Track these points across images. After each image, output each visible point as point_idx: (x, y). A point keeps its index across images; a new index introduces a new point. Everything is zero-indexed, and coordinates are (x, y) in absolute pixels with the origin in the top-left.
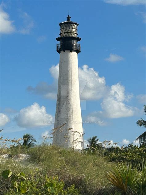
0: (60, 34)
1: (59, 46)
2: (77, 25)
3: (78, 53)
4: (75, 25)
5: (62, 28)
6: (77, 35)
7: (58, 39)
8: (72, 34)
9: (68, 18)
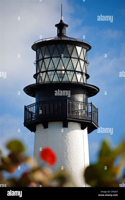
0: (35, 76)
1: (33, 110)
2: (87, 47)
3: (89, 132)
4: (79, 49)
5: (41, 57)
6: (88, 76)
7: (30, 90)
8: (70, 74)
9: (61, 26)
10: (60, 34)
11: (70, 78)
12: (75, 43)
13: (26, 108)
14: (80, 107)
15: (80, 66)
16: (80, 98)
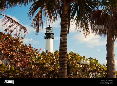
10: (49, 27)
11: (51, 32)
12: (51, 28)
13: (45, 36)
14: (52, 36)
15: (52, 31)
16: (52, 35)
